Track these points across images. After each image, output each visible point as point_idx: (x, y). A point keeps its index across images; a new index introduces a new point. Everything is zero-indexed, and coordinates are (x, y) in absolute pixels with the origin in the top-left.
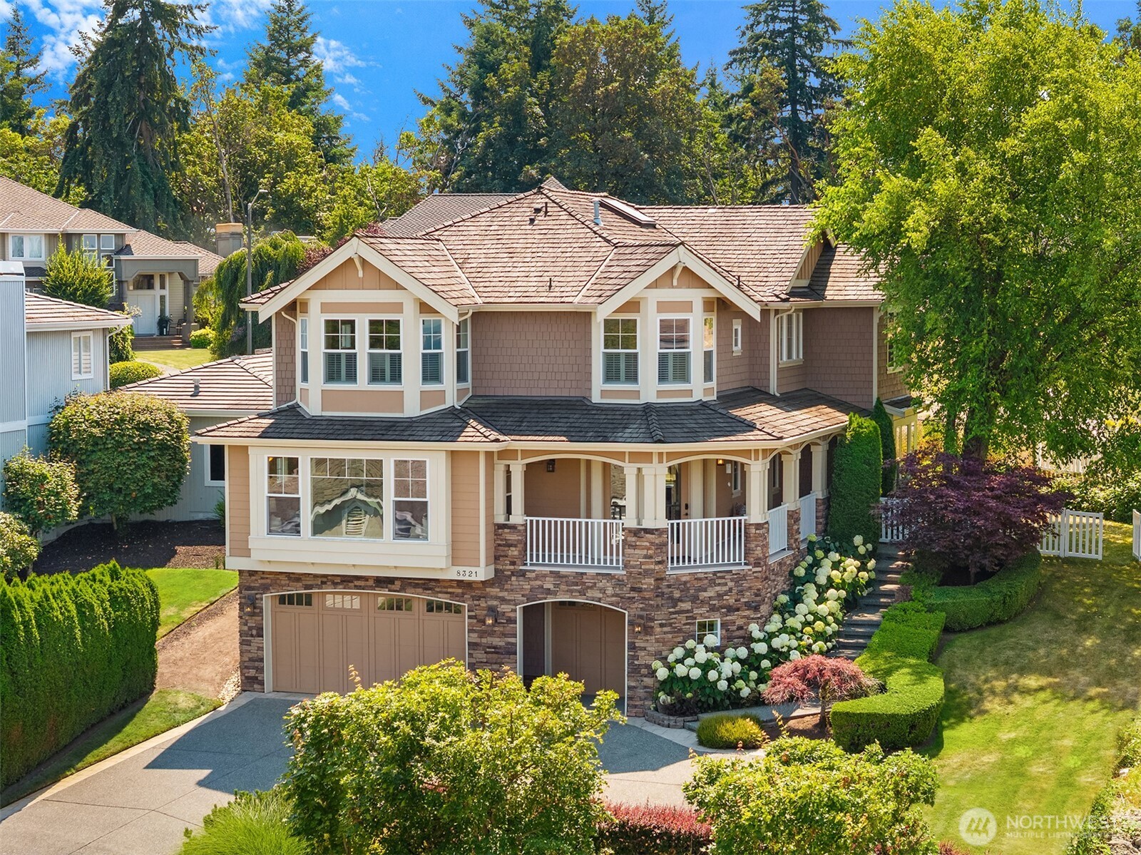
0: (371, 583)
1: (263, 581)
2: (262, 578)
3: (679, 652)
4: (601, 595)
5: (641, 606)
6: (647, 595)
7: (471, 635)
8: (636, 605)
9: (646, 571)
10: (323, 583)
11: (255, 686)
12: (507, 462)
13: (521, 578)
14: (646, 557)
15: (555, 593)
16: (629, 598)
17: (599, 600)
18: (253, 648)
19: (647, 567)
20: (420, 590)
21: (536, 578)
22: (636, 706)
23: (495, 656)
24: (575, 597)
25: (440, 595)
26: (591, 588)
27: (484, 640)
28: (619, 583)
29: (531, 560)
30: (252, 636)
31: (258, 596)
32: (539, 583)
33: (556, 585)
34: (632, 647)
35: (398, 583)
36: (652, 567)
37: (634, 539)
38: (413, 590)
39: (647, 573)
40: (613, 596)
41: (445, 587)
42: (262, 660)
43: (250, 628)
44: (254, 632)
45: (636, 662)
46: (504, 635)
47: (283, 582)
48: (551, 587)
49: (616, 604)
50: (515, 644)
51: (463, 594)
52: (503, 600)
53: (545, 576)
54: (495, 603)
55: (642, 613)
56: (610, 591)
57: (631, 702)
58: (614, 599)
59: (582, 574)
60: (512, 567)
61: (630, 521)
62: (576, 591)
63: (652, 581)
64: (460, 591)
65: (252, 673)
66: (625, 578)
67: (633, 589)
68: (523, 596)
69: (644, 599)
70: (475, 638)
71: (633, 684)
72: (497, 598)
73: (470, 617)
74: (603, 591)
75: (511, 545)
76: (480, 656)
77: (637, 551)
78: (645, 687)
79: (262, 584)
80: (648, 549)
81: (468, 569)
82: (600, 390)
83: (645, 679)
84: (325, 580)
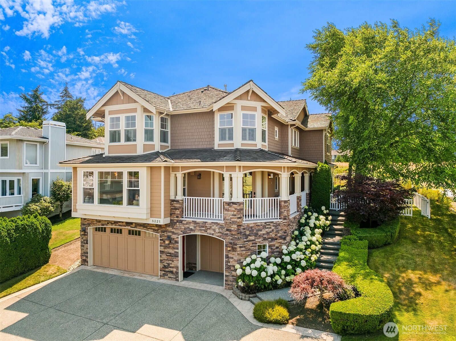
0: (124, 224)
1: (88, 222)
2: (88, 221)
3: (248, 260)
4: (213, 232)
5: (231, 238)
6: (233, 233)
7: (161, 247)
8: (229, 237)
9: (233, 222)
10: (108, 223)
11: (86, 263)
12: (175, 173)
13: (181, 224)
14: (233, 215)
15: (194, 231)
16: (226, 234)
17: (213, 234)
18: (85, 248)
19: (234, 220)
20: (142, 227)
21: (187, 224)
22: (229, 285)
23: (170, 257)
24: (202, 233)
25: (149, 230)
26: (209, 229)
27: (166, 250)
28: (221, 227)
29: (185, 216)
30: (84, 243)
31: (86, 228)
32: (188, 226)
33: (195, 227)
34: (227, 257)
35: (134, 225)
36: (236, 220)
37: (228, 207)
38: (139, 227)
39: (233, 223)
40: (219, 233)
41: (151, 227)
42: (87, 253)
43: (84, 240)
44: (85, 242)
45: (229, 264)
46: (174, 248)
47: (95, 223)
48: (193, 228)
49: (220, 237)
50: (178, 253)
51: (158, 230)
52: (173, 233)
53: (190, 223)
54: (170, 234)
55: (231, 241)
56: (217, 231)
57: (227, 283)
58: (219, 234)
59: (205, 222)
60: (177, 219)
61: (226, 199)
62: (203, 230)
63: (236, 226)
64: (157, 228)
65: (84, 258)
66: (224, 225)
67: (227, 230)
68: (181, 231)
69: (232, 235)
70: (162, 249)
71: (228, 274)
72: (171, 232)
73: (161, 240)
74: (214, 230)
75: (176, 209)
76: (164, 257)
77: (229, 213)
78: (233, 276)
79: (88, 223)
80: (234, 211)
81: (156, 219)
82: (218, 144)
83: (233, 272)
84: (108, 222)
